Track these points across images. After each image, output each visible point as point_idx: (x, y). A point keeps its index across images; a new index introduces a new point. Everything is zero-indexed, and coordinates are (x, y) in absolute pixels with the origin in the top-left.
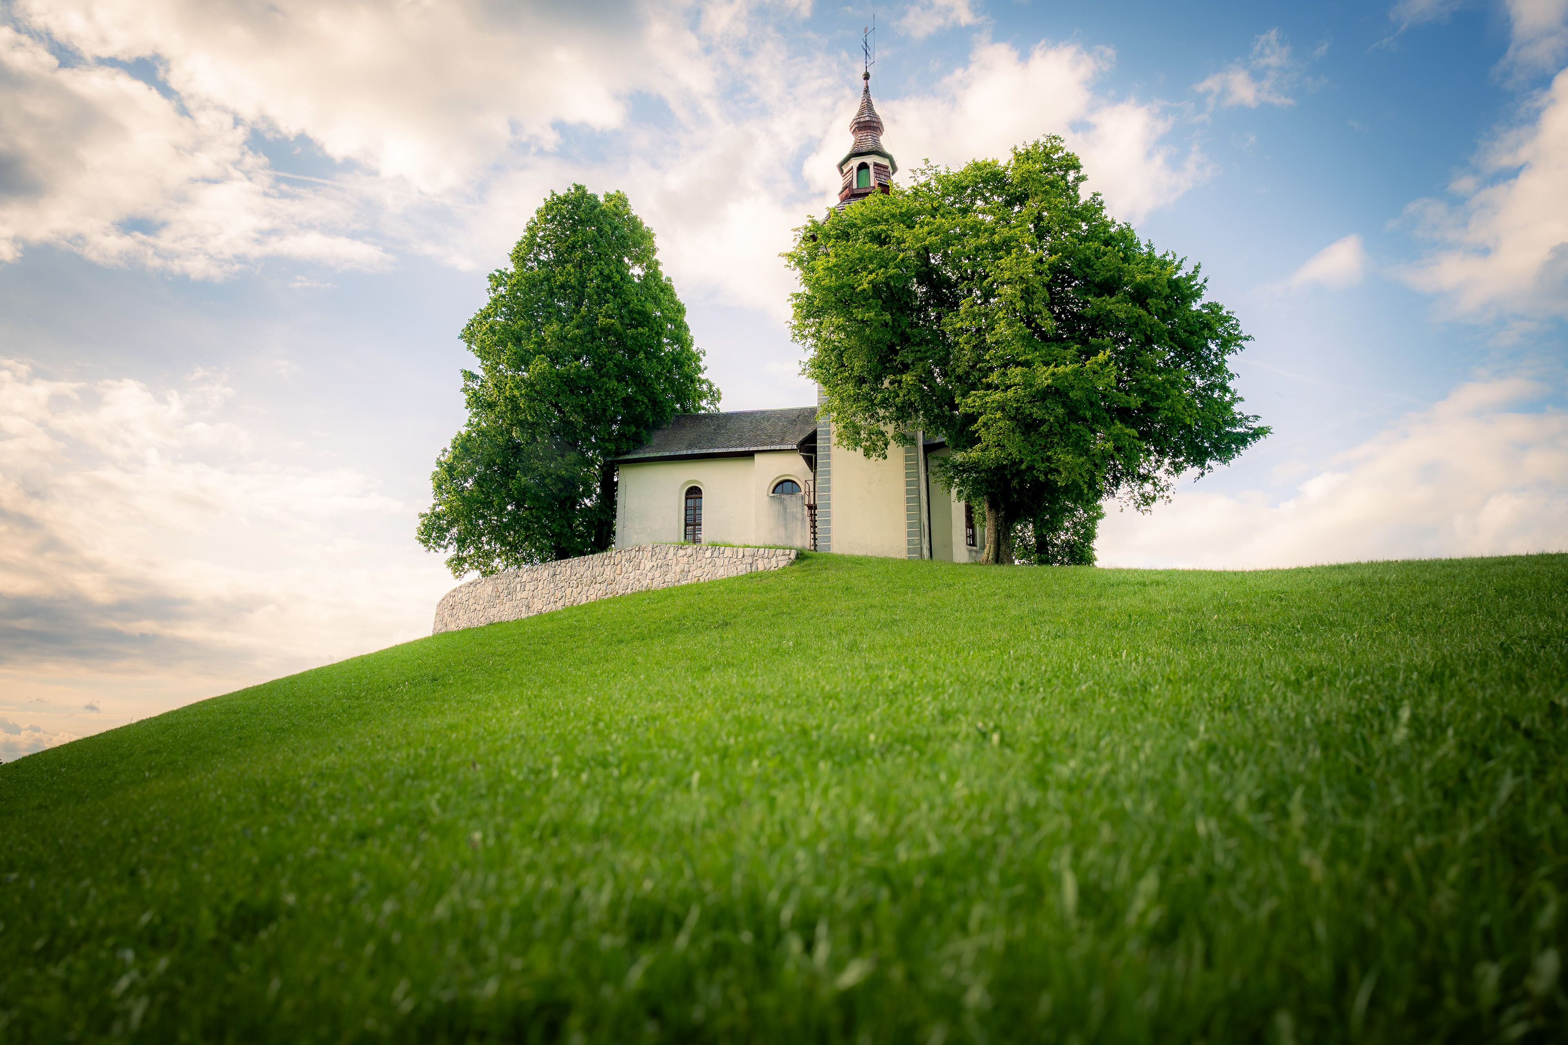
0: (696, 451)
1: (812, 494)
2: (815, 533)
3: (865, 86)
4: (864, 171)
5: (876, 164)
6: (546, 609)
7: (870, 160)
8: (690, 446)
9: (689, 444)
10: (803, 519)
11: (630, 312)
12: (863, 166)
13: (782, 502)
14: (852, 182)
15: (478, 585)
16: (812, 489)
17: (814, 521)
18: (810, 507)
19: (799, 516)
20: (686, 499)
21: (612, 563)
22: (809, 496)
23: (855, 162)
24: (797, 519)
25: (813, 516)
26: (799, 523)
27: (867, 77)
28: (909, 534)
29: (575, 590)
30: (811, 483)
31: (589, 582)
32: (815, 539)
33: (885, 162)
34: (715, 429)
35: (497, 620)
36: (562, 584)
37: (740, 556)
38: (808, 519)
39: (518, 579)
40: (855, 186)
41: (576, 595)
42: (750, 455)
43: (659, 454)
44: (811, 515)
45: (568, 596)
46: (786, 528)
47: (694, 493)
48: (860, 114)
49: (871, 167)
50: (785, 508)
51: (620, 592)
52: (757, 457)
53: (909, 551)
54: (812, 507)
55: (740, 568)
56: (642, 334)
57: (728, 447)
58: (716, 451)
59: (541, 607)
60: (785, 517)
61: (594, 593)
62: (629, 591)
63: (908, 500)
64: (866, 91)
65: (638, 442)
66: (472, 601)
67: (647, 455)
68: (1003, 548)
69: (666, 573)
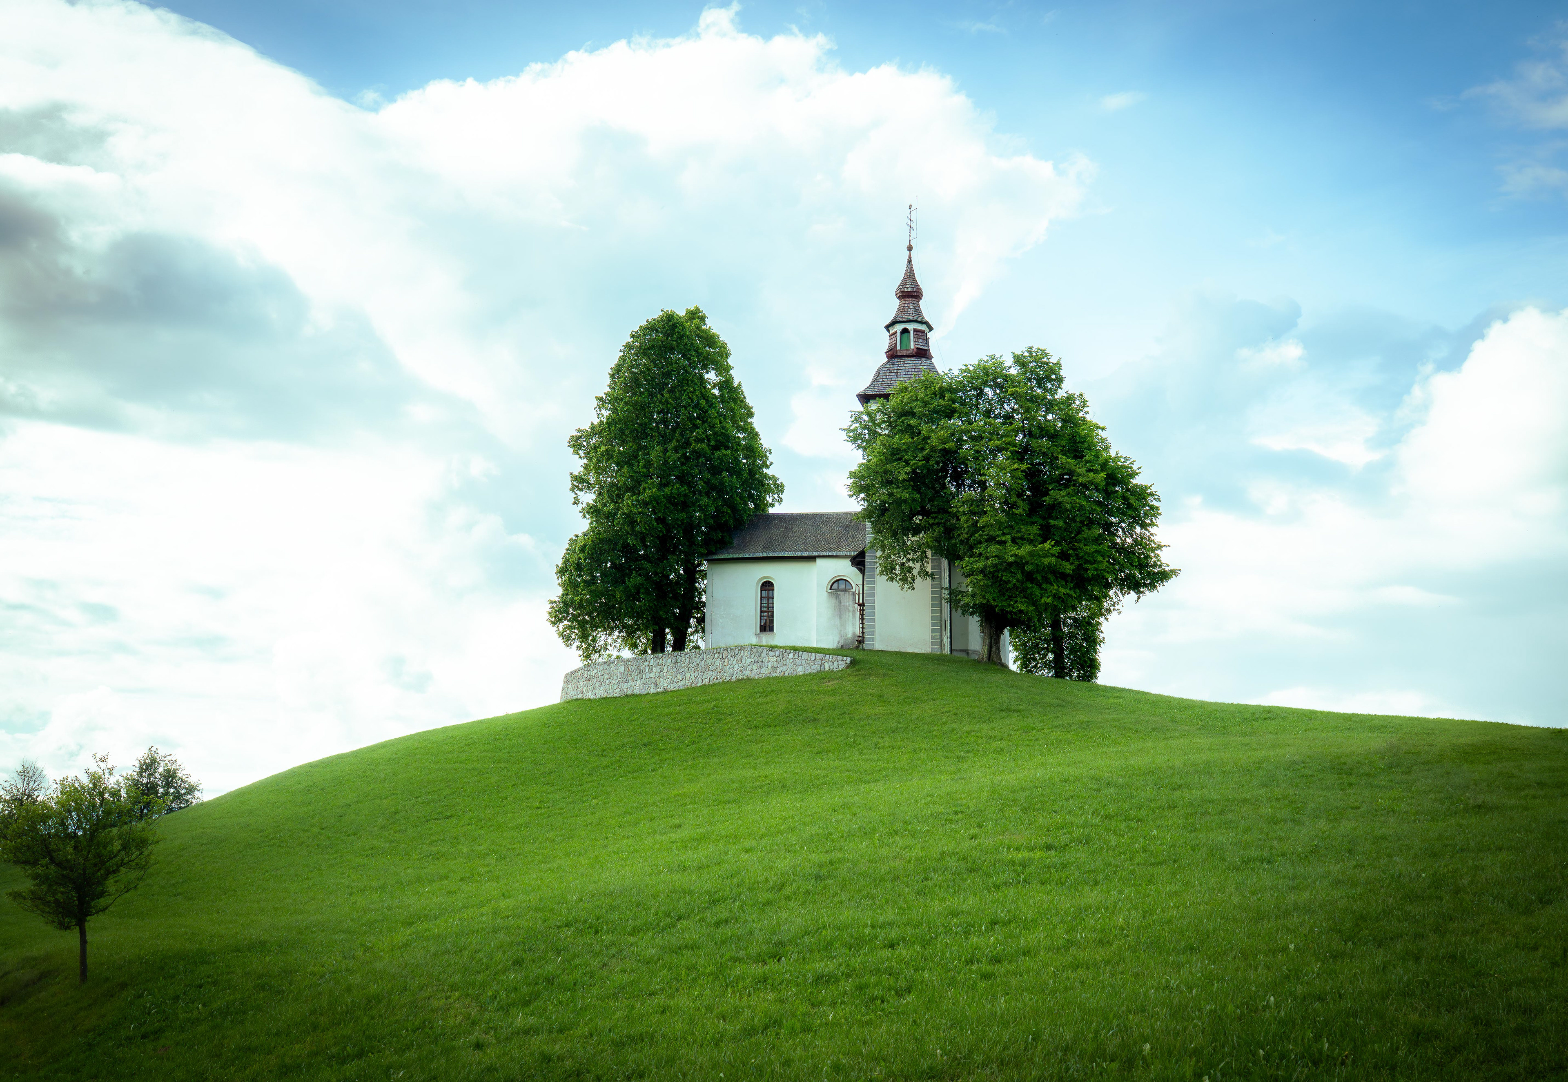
0: (770, 555)
1: (861, 595)
2: (863, 623)
3: (907, 257)
4: (906, 335)
5: (915, 330)
6: (671, 687)
7: (911, 327)
8: (765, 548)
9: (764, 547)
10: (854, 611)
11: (715, 434)
12: (905, 331)
13: (837, 597)
14: (896, 344)
15: (611, 665)
16: (861, 592)
17: (862, 615)
18: (860, 605)
19: (851, 609)
20: (761, 591)
21: (721, 657)
22: (859, 596)
23: (899, 328)
24: (849, 611)
25: (862, 611)
26: (851, 614)
27: (910, 248)
28: (933, 631)
29: (693, 675)
30: (861, 586)
31: (703, 670)
32: (863, 628)
33: (923, 327)
34: (783, 532)
35: (629, 693)
36: (682, 670)
37: (813, 659)
38: (858, 613)
39: (646, 663)
40: (898, 348)
41: (694, 678)
42: (813, 559)
43: (741, 556)
44: (860, 610)
45: (688, 678)
46: (841, 618)
47: (767, 586)
48: (904, 283)
49: (912, 332)
50: (840, 602)
51: (728, 679)
52: (818, 560)
53: (932, 644)
54: (861, 605)
55: (812, 667)
56: (725, 455)
57: (795, 551)
58: (786, 554)
59: (666, 685)
60: (840, 611)
61: (707, 679)
62: (734, 679)
63: (933, 605)
64: (910, 261)
65: (723, 545)
66: (606, 676)
67: (731, 556)
68: (994, 649)
69: (761, 667)
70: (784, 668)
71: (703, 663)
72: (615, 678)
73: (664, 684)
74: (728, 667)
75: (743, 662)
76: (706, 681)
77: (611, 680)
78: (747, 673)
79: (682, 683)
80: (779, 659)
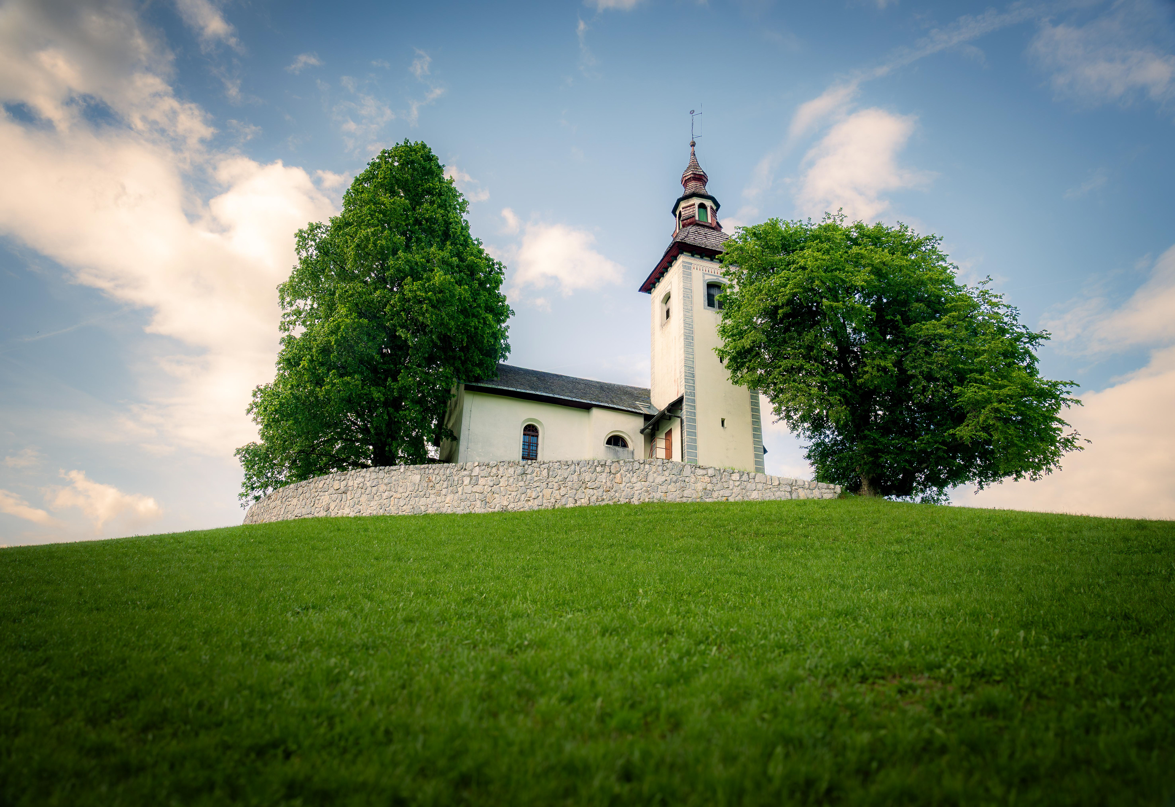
0: (545, 394)
3: (691, 151)
4: (702, 209)
6: (516, 507)
7: (707, 203)
12: (702, 206)
13: (614, 451)
14: (694, 215)
20: (524, 434)
27: (693, 145)
31: (576, 486)
40: (697, 218)
41: (558, 497)
43: (512, 389)
45: (547, 496)
47: (530, 430)
49: (709, 209)
51: (622, 500)
52: (595, 411)
58: (562, 397)
61: (583, 498)
67: (501, 388)
69: (683, 489)
70: (727, 493)
71: (575, 477)
72: (400, 490)
73: (498, 503)
74: (622, 486)
75: (650, 479)
76: (584, 502)
77: (392, 493)
78: (658, 495)
79: (536, 502)
80: (714, 480)
